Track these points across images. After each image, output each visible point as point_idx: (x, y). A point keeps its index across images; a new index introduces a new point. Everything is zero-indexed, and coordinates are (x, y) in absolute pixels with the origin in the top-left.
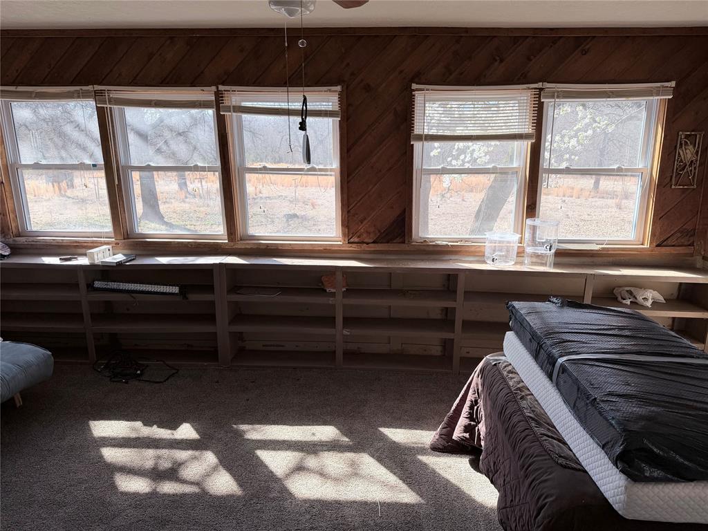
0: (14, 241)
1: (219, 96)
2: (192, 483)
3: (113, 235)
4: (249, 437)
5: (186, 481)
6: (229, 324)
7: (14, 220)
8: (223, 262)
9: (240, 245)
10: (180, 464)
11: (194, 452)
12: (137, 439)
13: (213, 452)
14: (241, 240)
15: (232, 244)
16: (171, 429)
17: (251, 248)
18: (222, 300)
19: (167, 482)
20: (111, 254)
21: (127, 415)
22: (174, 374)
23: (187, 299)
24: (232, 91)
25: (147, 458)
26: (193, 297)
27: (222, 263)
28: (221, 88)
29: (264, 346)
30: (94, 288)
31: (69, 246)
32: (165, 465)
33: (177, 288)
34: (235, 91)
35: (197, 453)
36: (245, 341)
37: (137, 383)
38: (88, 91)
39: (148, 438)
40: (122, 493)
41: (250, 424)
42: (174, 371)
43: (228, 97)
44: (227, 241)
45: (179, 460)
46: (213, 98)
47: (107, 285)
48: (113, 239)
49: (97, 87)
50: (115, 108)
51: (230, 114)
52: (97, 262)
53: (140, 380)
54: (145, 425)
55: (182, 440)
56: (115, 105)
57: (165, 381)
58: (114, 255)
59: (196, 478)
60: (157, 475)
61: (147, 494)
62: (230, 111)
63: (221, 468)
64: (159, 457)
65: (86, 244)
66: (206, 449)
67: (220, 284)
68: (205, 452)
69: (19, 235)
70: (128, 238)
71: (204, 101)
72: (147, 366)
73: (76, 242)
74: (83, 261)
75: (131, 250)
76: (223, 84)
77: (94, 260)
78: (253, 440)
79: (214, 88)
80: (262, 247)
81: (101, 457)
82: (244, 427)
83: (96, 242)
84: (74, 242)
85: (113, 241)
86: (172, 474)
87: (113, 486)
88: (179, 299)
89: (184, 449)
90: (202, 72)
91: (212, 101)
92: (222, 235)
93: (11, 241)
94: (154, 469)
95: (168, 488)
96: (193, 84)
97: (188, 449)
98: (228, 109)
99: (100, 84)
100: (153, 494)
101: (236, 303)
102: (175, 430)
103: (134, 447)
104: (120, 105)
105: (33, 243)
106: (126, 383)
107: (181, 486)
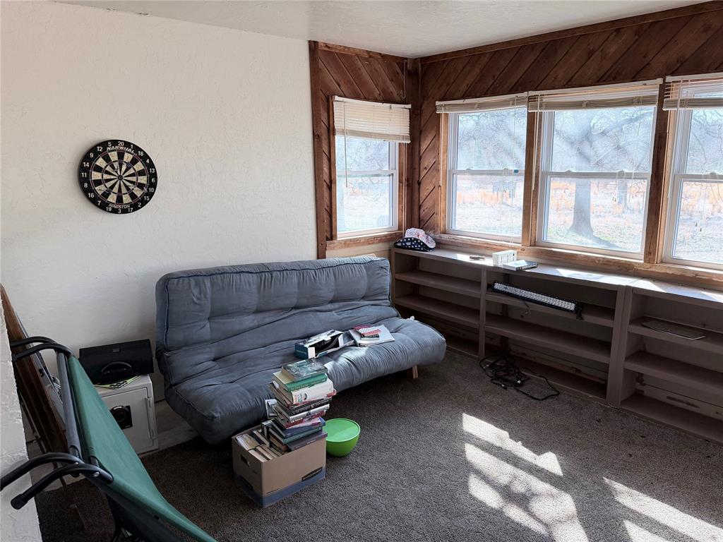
0: (440, 237)
1: (665, 89)
2: (540, 521)
3: (520, 241)
4: (621, 501)
5: (535, 515)
6: (627, 359)
7: (443, 218)
8: (631, 285)
9: (658, 269)
10: (533, 495)
11: (552, 488)
12: (500, 448)
13: (573, 497)
14: (662, 262)
15: (648, 265)
16: (535, 452)
17: (673, 274)
18: (622, 329)
19: (515, 506)
20: (515, 259)
21: (497, 421)
22: (553, 395)
23: (582, 319)
24: (684, 81)
25: (503, 472)
26: (589, 318)
27: (630, 287)
28: (669, 79)
29: (669, 398)
30: (494, 289)
31: (481, 246)
32: (519, 488)
33: (573, 305)
34: (687, 81)
35: (554, 491)
36: (645, 385)
37: (515, 392)
38: (523, 98)
39: (510, 452)
40: (471, 495)
41: (627, 486)
42: (554, 393)
43: (677, 89)
44: (642, 262)
45: (533, 489)
46: (657, 93)
47: (506, 288)
48: (520, 245)
49: (532, 93)
50: (546, 112)
51: (676, 109)
52: (500, 265)
53: (518, 390)
54: (511, 438)
55: (543, 469)
56: (546, 109)
57: (543, 400)
58: (517, 260)
59: (546, 518)
60: (508, 494)
61: (492, 509)
62: (676, 106)
63: (577, 521)
64: (515, 477)
65: (495, 247)
66: (567, 490)
67: (624, 310)
68: (563, 493)
69: (445, 233)
70: (535, 245)
71: (644, 97)
72: (529, 378)
73: (488, 244)
74: (488, 262)
75: (536, 257)
76: (672, 74)
77: (497, 262)
78: (624, 507)
79: (660, 81)
80: (688, 275)
81: (463, 452)
82: (618, 486)
83: (504, 246)
84: (485, 244)
85: (519, 247)
86: (523, 500)
87: (465, 486)
88: (573, 317)
89: (542, 480)
90: (648, 64)
91: (655, 96)
92: (638, 253)
93: (437, 236)
94: (506, 486)
95: (515, 513)
96: (634, 79)
97: (546, 482)
98: (674, 103)
99: (536, 89)
100: (499, 513)
101: (642, 337)
102: (539, 455)
103: (494, 455)
104: (551, 109)
105: (454, 240)
106: (505, 388)
107: (528, 517)
